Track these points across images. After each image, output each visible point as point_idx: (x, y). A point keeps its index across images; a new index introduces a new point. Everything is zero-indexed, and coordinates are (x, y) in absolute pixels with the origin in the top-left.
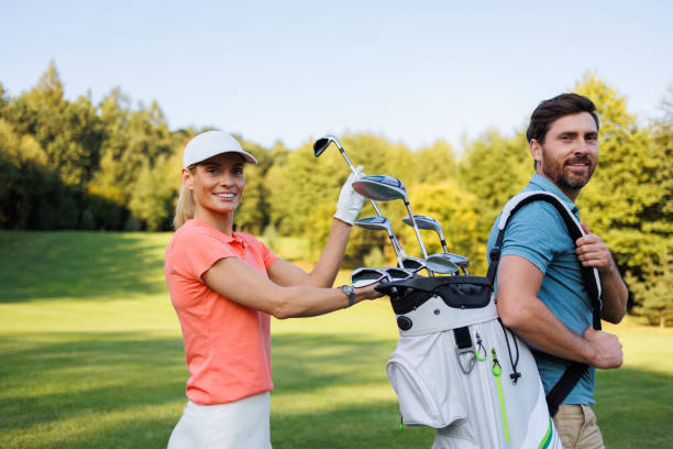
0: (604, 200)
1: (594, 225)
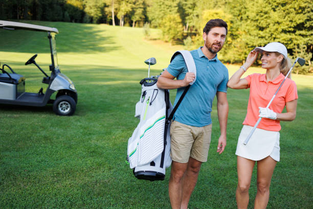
1: (275, 31)
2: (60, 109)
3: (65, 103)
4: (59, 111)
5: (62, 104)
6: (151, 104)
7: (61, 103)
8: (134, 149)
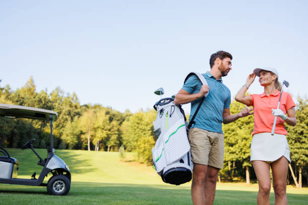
0: (247, 137)
1: (243, 146)
2: (54, 188)
3: (59, 183)
4: (53, 190)
5: (56, 184)
6: (170, 116)
7: (56, 182)
8: (160, 155)
